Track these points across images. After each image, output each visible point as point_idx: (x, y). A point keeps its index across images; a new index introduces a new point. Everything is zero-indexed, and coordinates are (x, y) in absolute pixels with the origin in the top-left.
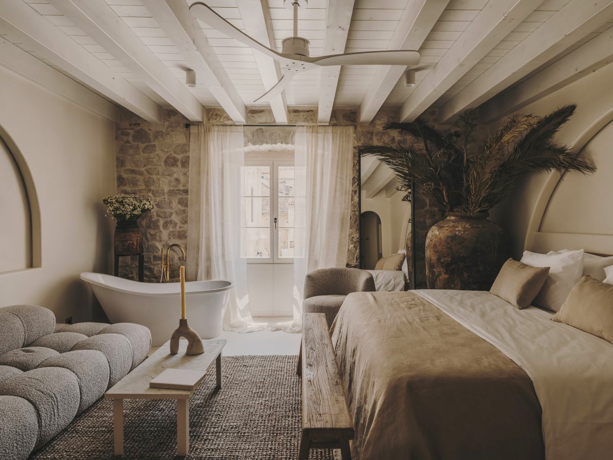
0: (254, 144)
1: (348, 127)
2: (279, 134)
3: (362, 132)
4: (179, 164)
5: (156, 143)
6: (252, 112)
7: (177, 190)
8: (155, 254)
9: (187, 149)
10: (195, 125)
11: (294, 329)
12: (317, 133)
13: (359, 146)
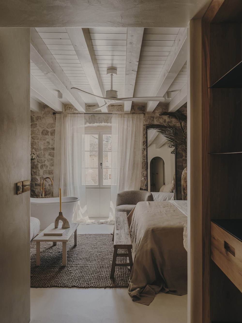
0: (90, 123)
1: (140, 114)
2: (103, 118)
3: (148, 117)
4: (49, 134)
5: (37, 123)
6: (89, 106)
7: (48, 148)
8: (36, 183)
9: (54, 126)
10: (58, 113)
11: (112, 223)
12: (124, 117)
13: (146, 124)
